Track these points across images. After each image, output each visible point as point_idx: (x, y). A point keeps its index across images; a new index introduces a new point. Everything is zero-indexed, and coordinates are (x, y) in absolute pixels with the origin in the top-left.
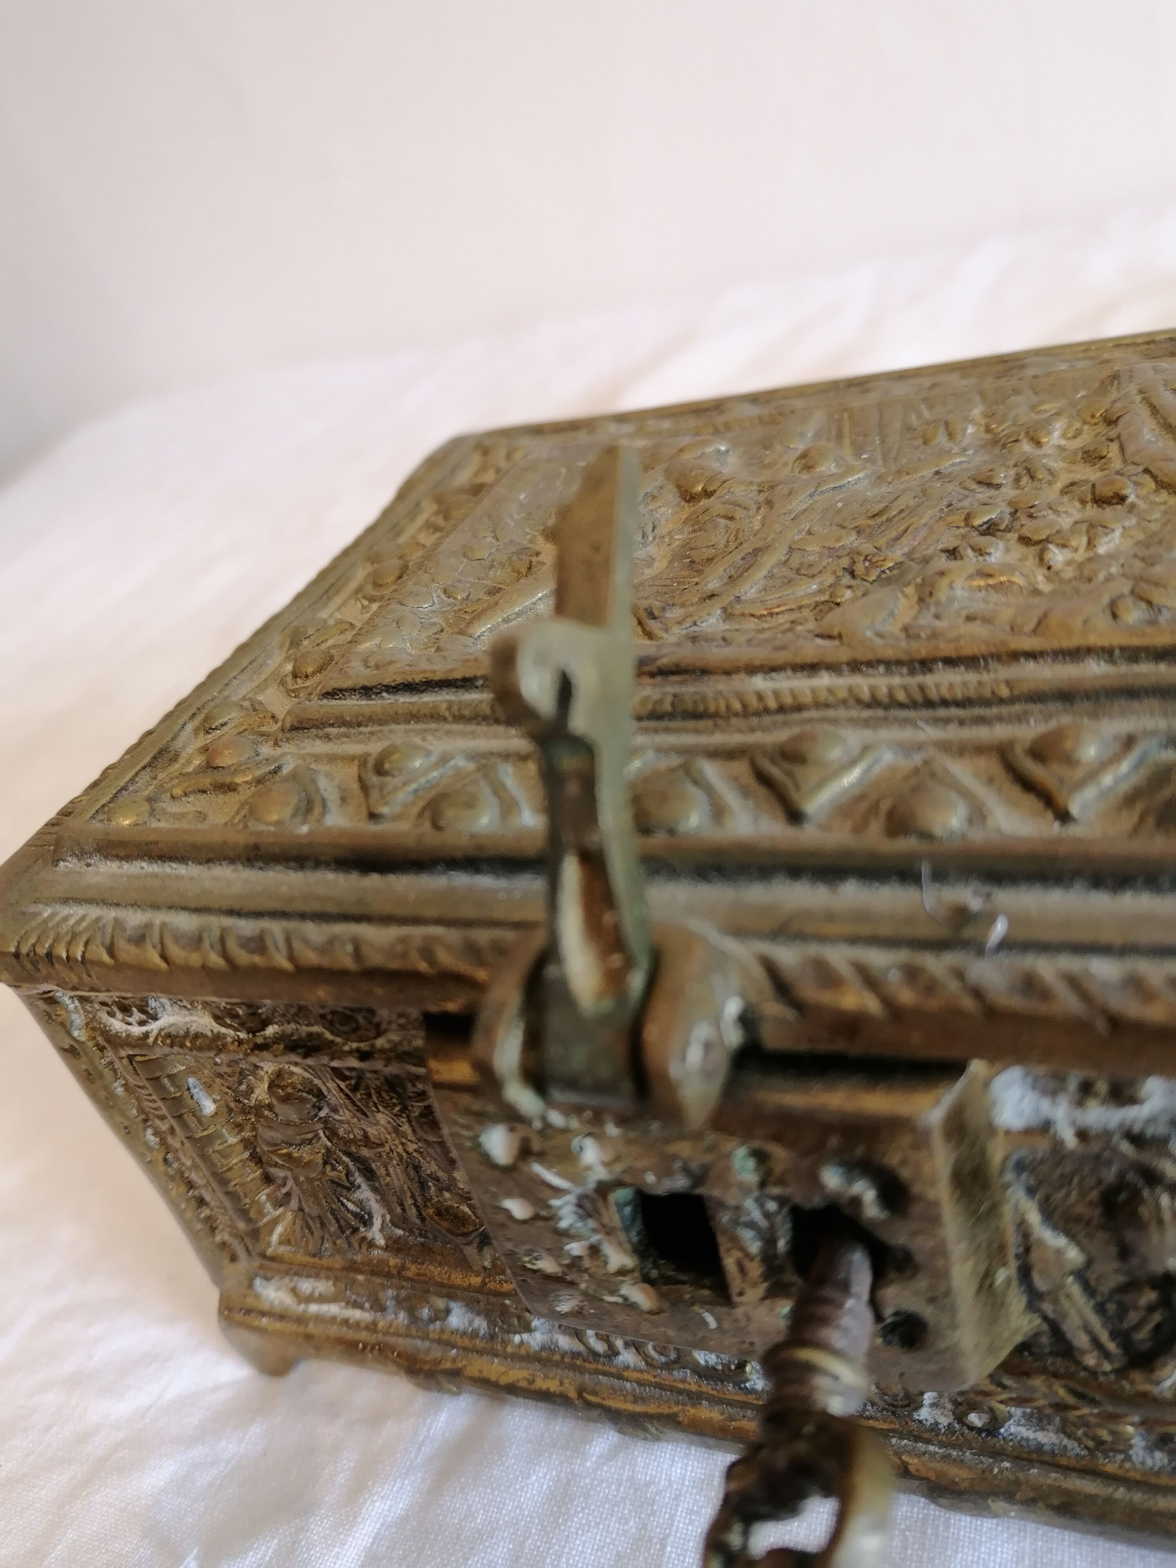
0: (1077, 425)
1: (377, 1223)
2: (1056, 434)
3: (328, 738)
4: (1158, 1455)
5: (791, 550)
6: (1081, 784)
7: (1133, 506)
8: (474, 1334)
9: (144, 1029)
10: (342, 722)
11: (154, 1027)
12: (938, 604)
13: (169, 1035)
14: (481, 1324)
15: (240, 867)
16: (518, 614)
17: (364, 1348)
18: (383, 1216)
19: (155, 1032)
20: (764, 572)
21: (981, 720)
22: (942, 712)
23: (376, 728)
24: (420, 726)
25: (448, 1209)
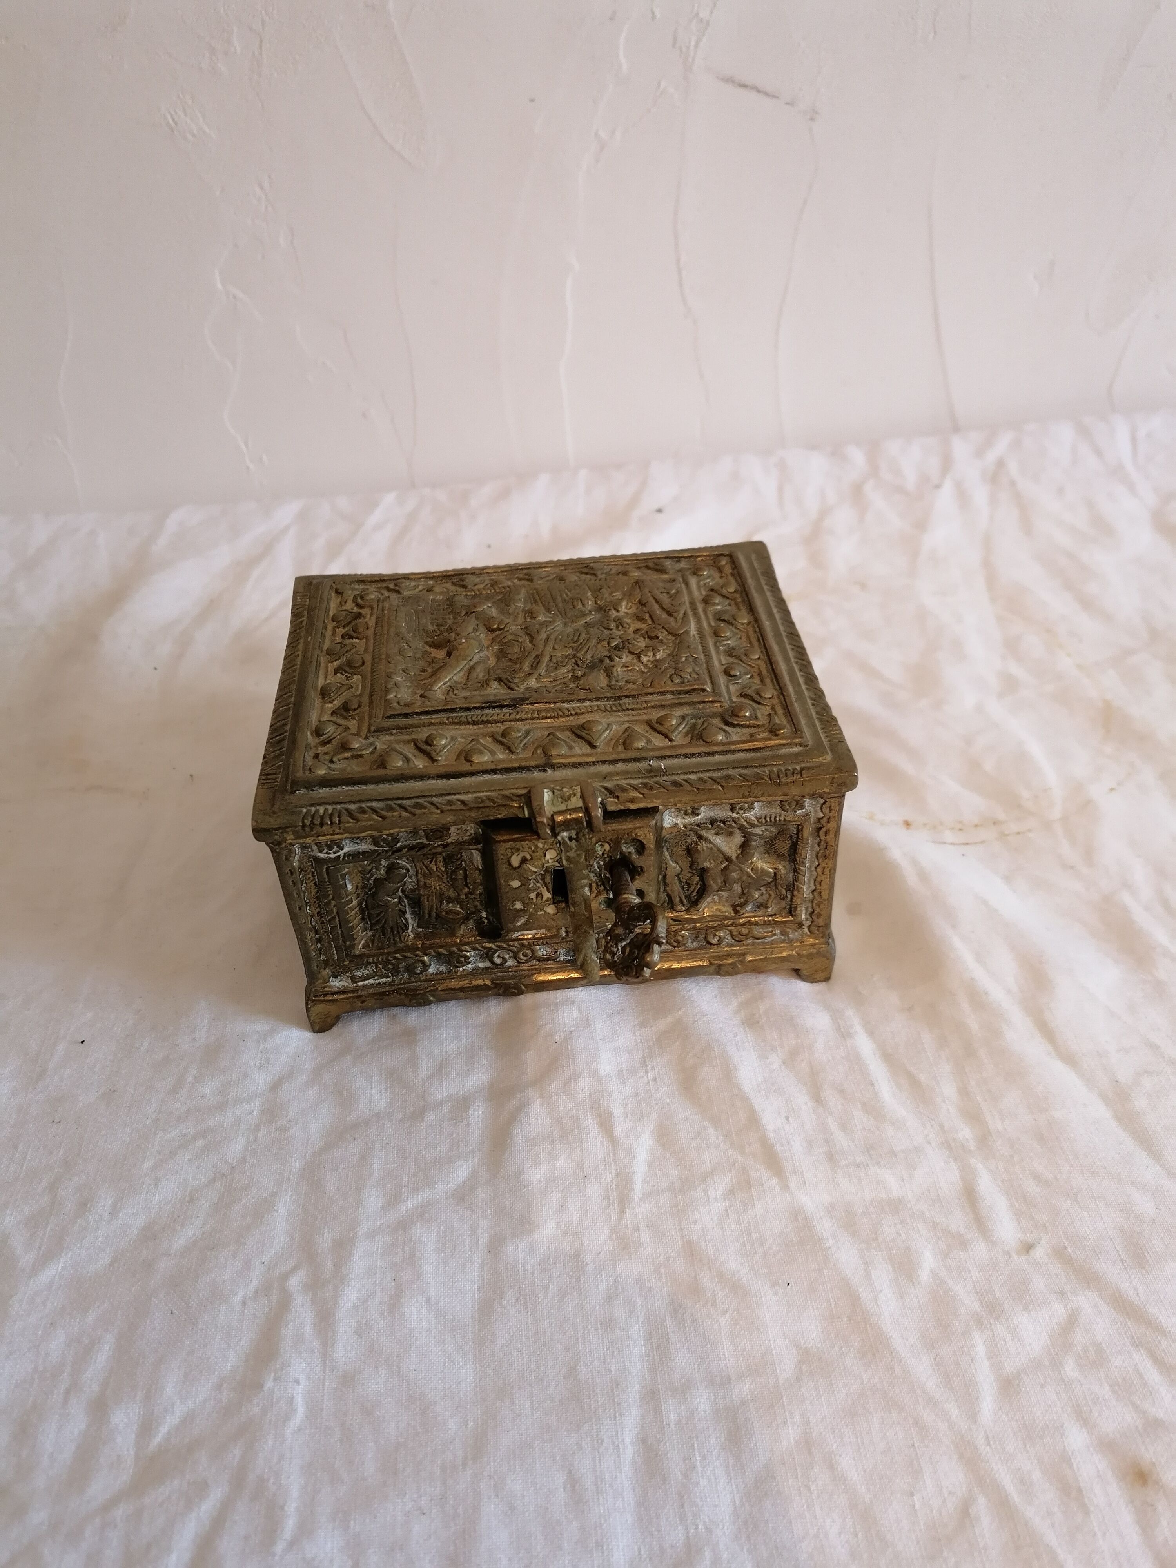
0: (630, 604)
1: (410, 928)
2: (623, 607)
3: (392, 734)
4: (695, 944)
5: (551, 656)
6: (673, 731)
7: (662, 640)
8: (442, 972)
9: (337, 855)
10: (398, 728)
11: (341, 853)
12: (615, 677)
13: (350, 855)
14: (443, 968)
15: (393, 783)
16: (448, 681)
17: (389, 993)
18: (413, 925)
19: (342, 855)
20: (545, 665)
21: (639, 714)
22: (627, 712)
23: (415, 729)
24: (435, 727)
25: (450, 911)
